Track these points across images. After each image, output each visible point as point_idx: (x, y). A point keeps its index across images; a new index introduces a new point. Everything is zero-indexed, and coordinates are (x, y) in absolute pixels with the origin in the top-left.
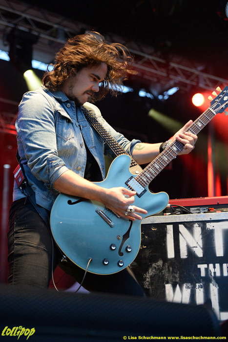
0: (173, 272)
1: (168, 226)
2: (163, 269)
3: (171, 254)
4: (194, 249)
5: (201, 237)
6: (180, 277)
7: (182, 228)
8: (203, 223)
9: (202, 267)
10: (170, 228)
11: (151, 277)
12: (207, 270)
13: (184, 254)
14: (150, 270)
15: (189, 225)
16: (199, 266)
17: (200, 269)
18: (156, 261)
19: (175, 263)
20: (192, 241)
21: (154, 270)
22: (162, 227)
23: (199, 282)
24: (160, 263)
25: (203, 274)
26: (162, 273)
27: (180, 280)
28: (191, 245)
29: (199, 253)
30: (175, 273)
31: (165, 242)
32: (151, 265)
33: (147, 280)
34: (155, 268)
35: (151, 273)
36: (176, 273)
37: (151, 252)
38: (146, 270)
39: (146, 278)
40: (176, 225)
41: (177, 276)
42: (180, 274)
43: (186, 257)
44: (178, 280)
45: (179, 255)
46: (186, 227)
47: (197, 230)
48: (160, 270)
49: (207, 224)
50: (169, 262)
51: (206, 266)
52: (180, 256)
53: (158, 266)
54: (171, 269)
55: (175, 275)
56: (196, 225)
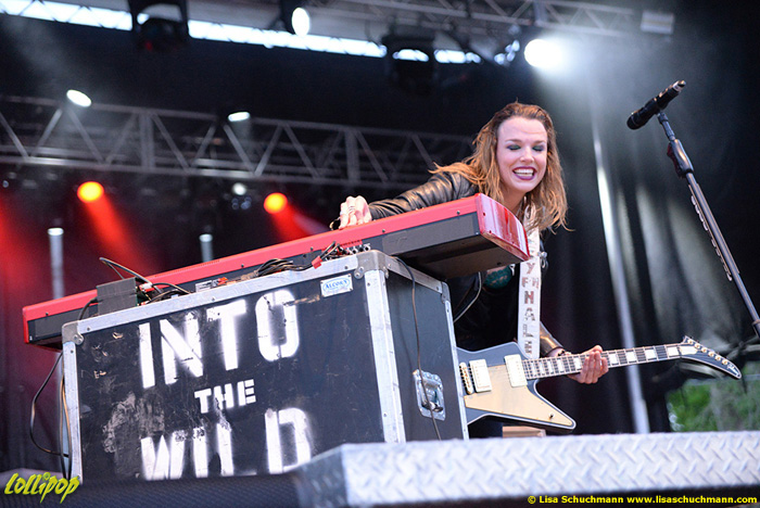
0: (154, 414)
1: (141, 327)
2: (135, 411)
3: (148, 380)
4: (188, 364)
5: (198, 337)
6: (166, 422)
7: (165, 325)
8: (202, 309)
9: (202, 395)
10: (145, 330)
11: (117, 430)
12: (211, 399)
13: (170, 377)
14: (114, 418)
15: (176, 319)
16: (197, 394)
17: (198, 399)
18: (124, 397)
19: (155, 396)
20: (183, 349)
21: (121, 416)
22: (131, 329)
23: (199, 424)
24: (131, 399)
25: (204, 409)
26: (135, 418)
27: (166, 428)
28: (182, 357)
29: (197, 369)
30: (156, 415)
31: (137, 358)
32: (116, 405)
33: (110, 436)
34: (123, 411)
35: (116, 421)
36: (159, 415)
37: (115, 383)
38: (108, 418)
39: (107, 433)
40: (154, 322)
41: (161, 419)
42: (166, 416)
43: (175, 381)
44: (162, 428)
45: (163, 378)
46: (172, 322)
47: (192, 324)
48: (131, 413)
49: (208, 311)
50: (146, 395)
51: (208, 392)
52: (164, 382)
53: (127, 407)
54: (150, 408)
55: (158, 418)
56: (189, 316)
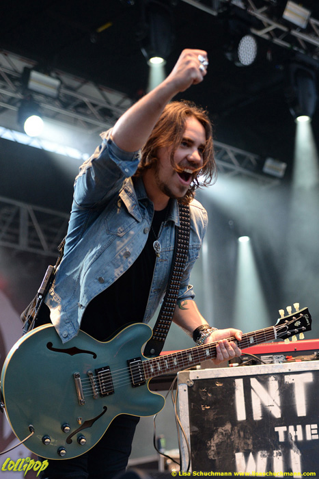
0: (245, 437)
1: (237, 381)
2: (231, 435)
3: (241, 415)
4: (270, 409)
5: (278, 393)
6: (254, 444)
7: (254, 383)
8: (280, 376)
9: (281, 430)
10: (239, 384)
11: (217, 445)
12: (286, 433)
13: (257, 415)
14: (215, 437)
15: (263, 379)
16: (276, 429)
17: (277, 432)
18: (223, 425)
19: (246, 426)
20: (267, 399)
21: (221, 436)
22: (229, 381)
23: (277, 449)
24: (228, 427)
25: (282, 439)
26: (230, 439)
27: (253, 448)
28: (266, 404)
29: (277, 413)
30: (246, 438)
31: (233, 400)
32: (217, 429)
33: (212, 448)
34: (222, 433)
35: (216, 439)
36: (249, 439)
37: (216, 414)
38: (211, 436)
39: (210, 446)
40: (246, 379)
41: (250, 442)
42: (253, 440)
43: (261, 418)
44: (251, 447)
45: (252, 416)
46: (259, 380)
47: (274, 384)
48: (228, 436)
49: (285, 376)
50: (240, 425)
51: (284, 428)
52: (252, 418)
53: (225, 431)
54: (242, 433)
55: (248, 441)
56: (272, 378)
